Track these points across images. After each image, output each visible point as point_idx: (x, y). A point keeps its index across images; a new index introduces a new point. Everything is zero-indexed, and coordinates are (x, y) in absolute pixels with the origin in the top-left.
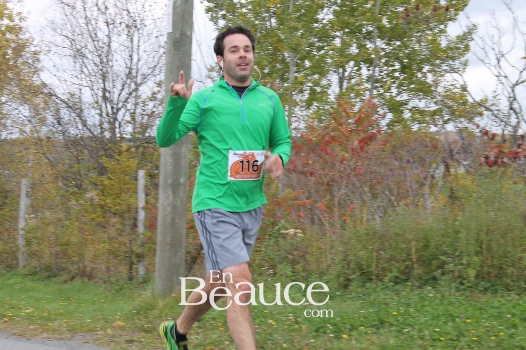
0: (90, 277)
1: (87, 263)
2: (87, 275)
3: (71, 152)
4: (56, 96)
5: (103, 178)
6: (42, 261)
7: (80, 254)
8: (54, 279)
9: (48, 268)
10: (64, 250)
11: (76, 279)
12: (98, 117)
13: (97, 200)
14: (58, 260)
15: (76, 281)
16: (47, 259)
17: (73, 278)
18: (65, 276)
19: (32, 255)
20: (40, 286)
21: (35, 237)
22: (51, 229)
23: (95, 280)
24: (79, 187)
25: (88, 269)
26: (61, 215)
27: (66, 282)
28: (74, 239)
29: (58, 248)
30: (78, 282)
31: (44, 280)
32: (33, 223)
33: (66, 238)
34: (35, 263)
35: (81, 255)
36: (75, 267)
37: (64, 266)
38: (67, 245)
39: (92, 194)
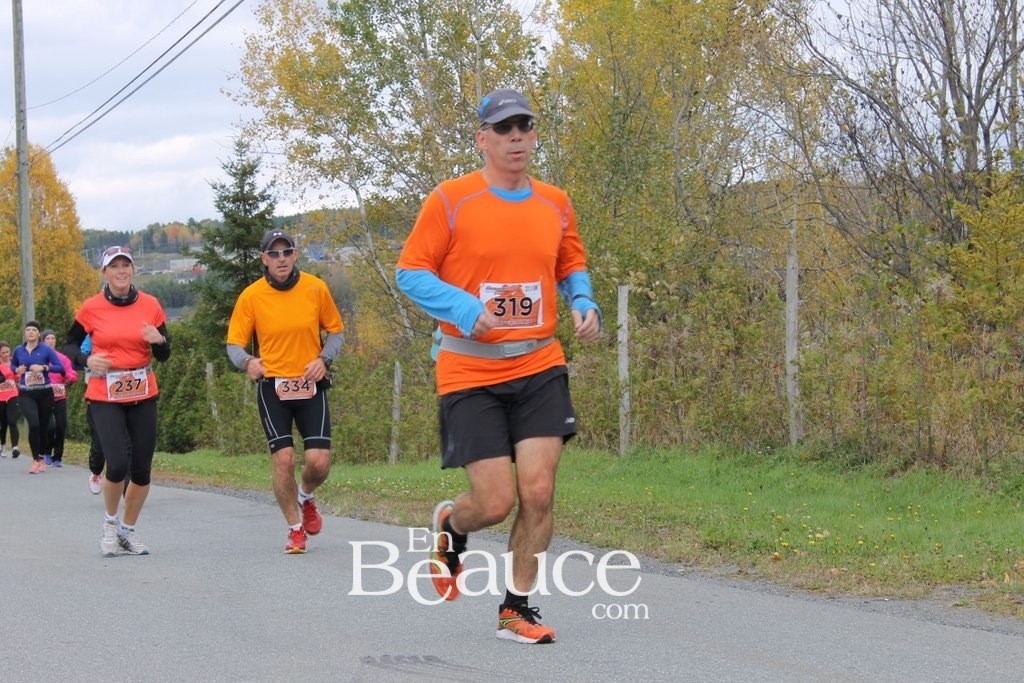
0: (945, 462)
1: (937, 432)
2: (939, 458)
3: (884, 199)
4: (847, 80)
5: (960, 247)
6: (838, 429)
7: (919, 413)
8: (867, 468)
9: (850, 444)
10: (884, 403)
11: (915, 467)
12: (937, 120)
13: (950, 293)
14: (873, 427)
15: (914, 471)
16: (848, 425)
17: (906, 465)
18: (891, 461)
19: (814, 416)
20: (838, 481)
21: (821, 380)
22: (853, 359)
23: (958, 468)
24: (904, 271)
25: (939, 445)
26: (873, 330)
27: (893, 472)
28: (905, 380)
29: (872, 402)
30: (918, 472)
31: (845, 469)
32: (813, 349)
33: (887, 379)
34: (823, 434)
35: (923, 416)
36: (910, 439)
37: (884, 438)
38: (890, 393)
39: (937, 282)
